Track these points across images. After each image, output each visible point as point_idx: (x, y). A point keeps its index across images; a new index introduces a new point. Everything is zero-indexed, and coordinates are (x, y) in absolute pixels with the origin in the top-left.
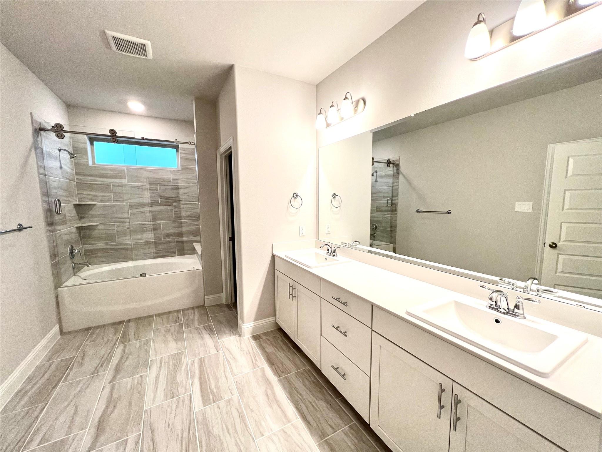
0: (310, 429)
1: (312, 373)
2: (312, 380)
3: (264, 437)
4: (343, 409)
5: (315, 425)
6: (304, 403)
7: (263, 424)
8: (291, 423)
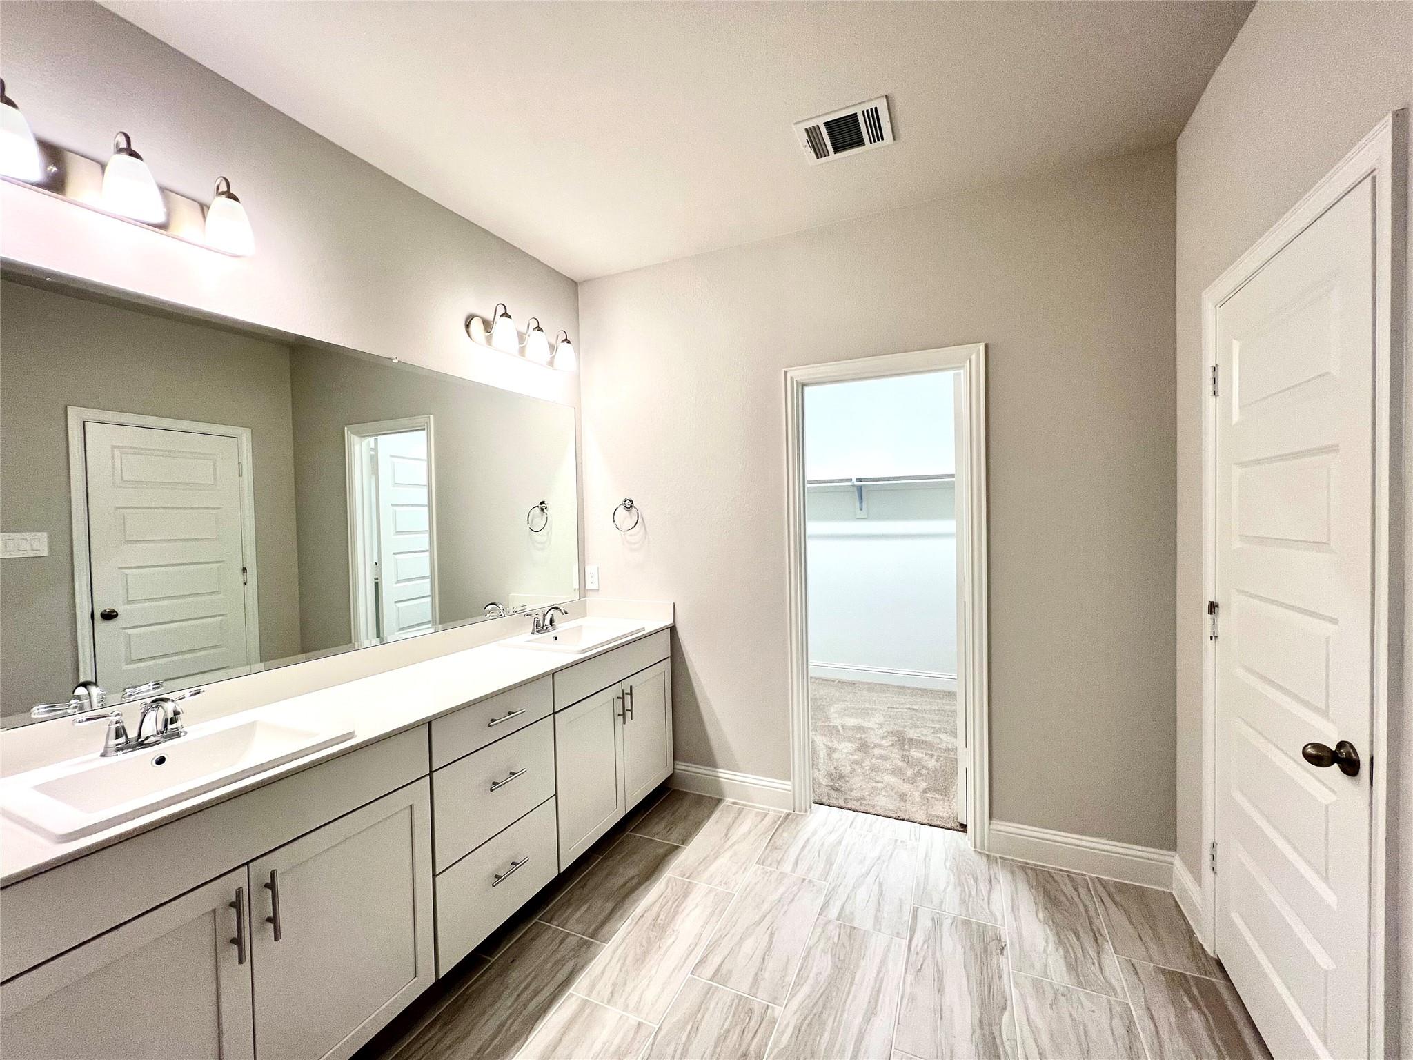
0: (583, 966)
1: (408, 1044)
2: (439, 1030)
3: (641, 1020)
4: (515, 942)
5: (572, 963)
6: (525, 1006)
7: (617, 1041)
8: (587, 998)
